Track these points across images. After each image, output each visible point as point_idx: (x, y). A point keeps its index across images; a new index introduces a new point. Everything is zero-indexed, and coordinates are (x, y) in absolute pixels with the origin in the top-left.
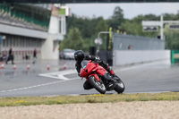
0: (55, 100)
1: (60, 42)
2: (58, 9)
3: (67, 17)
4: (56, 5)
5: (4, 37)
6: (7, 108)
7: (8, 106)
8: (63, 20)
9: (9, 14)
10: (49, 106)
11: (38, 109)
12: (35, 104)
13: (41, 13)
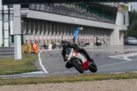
0: (122, 76)
1: (124, 31)
2: (123, 6)
3: (129, 12)
4: (121, 3)
5: (82, 28)
6: (84, 82)
7: (85, 80)
8: (127, 14)
9: (85, 10)
10: (117, 81)
11: (109, 83)
12: (106, 79)
13: (109, 10)
